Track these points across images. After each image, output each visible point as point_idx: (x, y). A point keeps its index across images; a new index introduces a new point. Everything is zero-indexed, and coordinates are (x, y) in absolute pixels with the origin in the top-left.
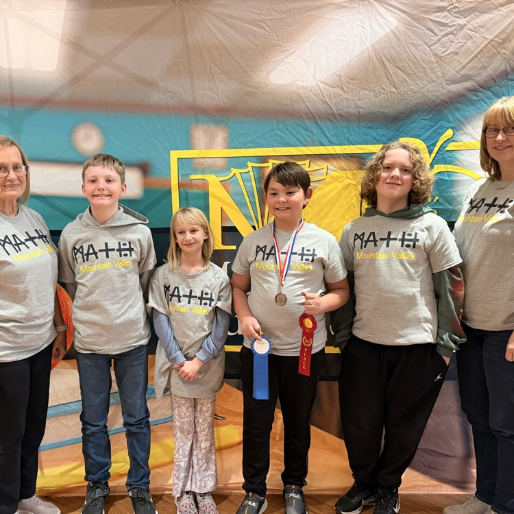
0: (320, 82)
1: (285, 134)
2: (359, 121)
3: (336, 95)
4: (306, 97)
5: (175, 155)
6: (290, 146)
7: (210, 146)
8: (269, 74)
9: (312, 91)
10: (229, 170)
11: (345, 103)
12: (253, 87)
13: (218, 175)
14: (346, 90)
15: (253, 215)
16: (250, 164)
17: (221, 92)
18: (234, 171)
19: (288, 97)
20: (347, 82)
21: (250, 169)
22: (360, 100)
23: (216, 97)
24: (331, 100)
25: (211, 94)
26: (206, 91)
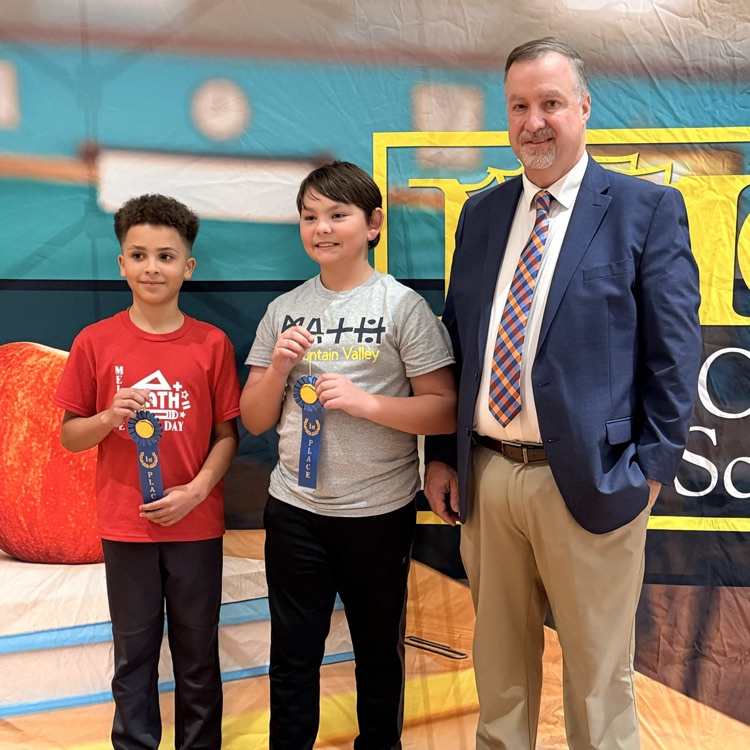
0: (662, 6)
2: (734, 81)
3: (691, 31)
4: (632, 35)
5: (382, 141)
7: (450, 126)
9: (643, 23)
10: (483, 170)
11: (707, 45)
12: (532, 16)
13: (462, 180)
14: (709, 24)
17: (471, 23)
18: (494, 172)
19: (599, 34)
20: (712, 7)
22: (736, 41)
23: (464, 32)
24: (680, 41)
25: (453, 27)
26: (443, 22)
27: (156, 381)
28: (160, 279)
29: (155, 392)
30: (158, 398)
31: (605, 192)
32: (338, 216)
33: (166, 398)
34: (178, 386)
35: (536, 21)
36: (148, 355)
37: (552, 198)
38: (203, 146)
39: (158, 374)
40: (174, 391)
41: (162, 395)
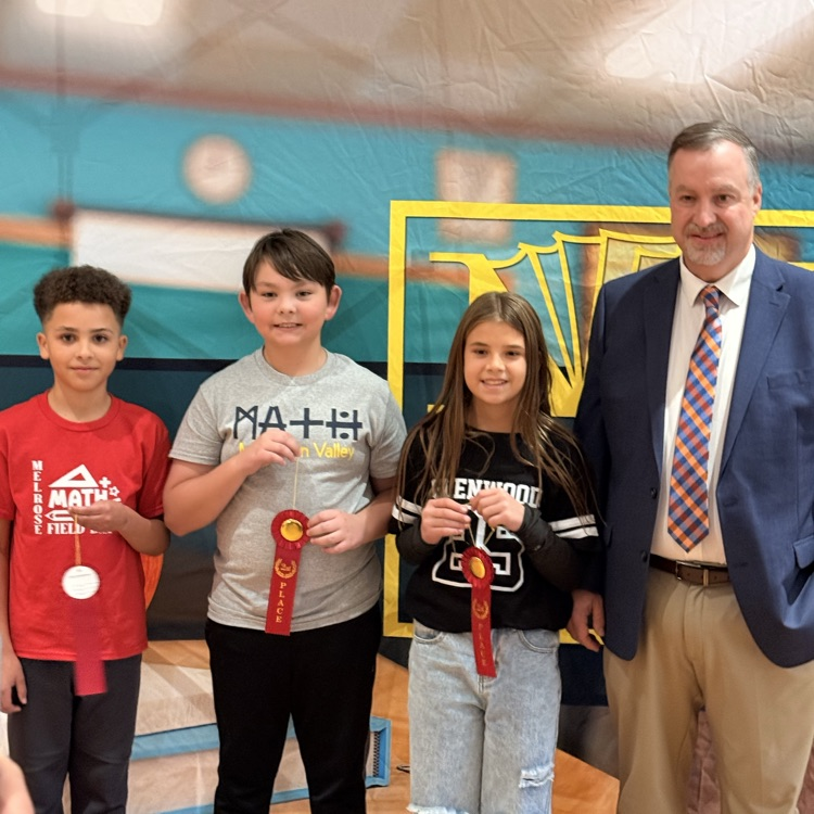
0: (713, 78)
1: (634, 177)
2: (791, 160)
3: (745, 106)
4: (680, 108)
5: (400, 211)
6: (645, 203)
7: (474, 195)
8: (604, 55)
9: (693, 95)
10: (514, 246)
11: (762, 122)
12: (570, 81)
13: (490, 256)
14: (765, 99)
15: (562, 343)
16: (558, 236)
17: (503, 86)
18: (525, 249)
19: (644, 104)
20: (769, 81)
21: (559, 246)
22: (793, 118)
23: (494, 96)
24: (733, 115)
25: (483, 90)
26: (474, 84)
27: (80, 477)
28: (93, 364)
29: (79, 489)
30: (83, 496)
31: (780, 289)
32: (303, 294)
33: (92, 496)
34: (105, 482)
35: (574, 87)
36: (69, 447)
37: (720, 293)
38: (195, 209)
39: (82, 470)
40: (101, 488)
41: (87, 493)
